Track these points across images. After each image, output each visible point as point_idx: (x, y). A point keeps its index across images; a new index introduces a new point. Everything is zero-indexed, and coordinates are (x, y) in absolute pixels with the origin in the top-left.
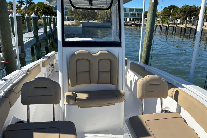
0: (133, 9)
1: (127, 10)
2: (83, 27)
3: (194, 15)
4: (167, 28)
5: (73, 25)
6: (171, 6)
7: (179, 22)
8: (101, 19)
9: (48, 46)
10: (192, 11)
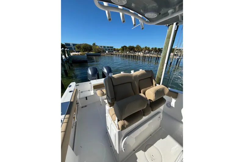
0: (109, 47)
1: (106, 47)
2: (87, 55)
3: (133, 50)
4: (123, 56)
5: (81, 54)
6: (124, 46)
7: (128, 53)
8: (95, 51)
9: (66, 69)
10: (132, 48)
